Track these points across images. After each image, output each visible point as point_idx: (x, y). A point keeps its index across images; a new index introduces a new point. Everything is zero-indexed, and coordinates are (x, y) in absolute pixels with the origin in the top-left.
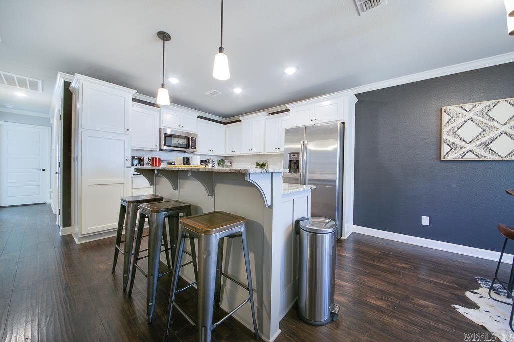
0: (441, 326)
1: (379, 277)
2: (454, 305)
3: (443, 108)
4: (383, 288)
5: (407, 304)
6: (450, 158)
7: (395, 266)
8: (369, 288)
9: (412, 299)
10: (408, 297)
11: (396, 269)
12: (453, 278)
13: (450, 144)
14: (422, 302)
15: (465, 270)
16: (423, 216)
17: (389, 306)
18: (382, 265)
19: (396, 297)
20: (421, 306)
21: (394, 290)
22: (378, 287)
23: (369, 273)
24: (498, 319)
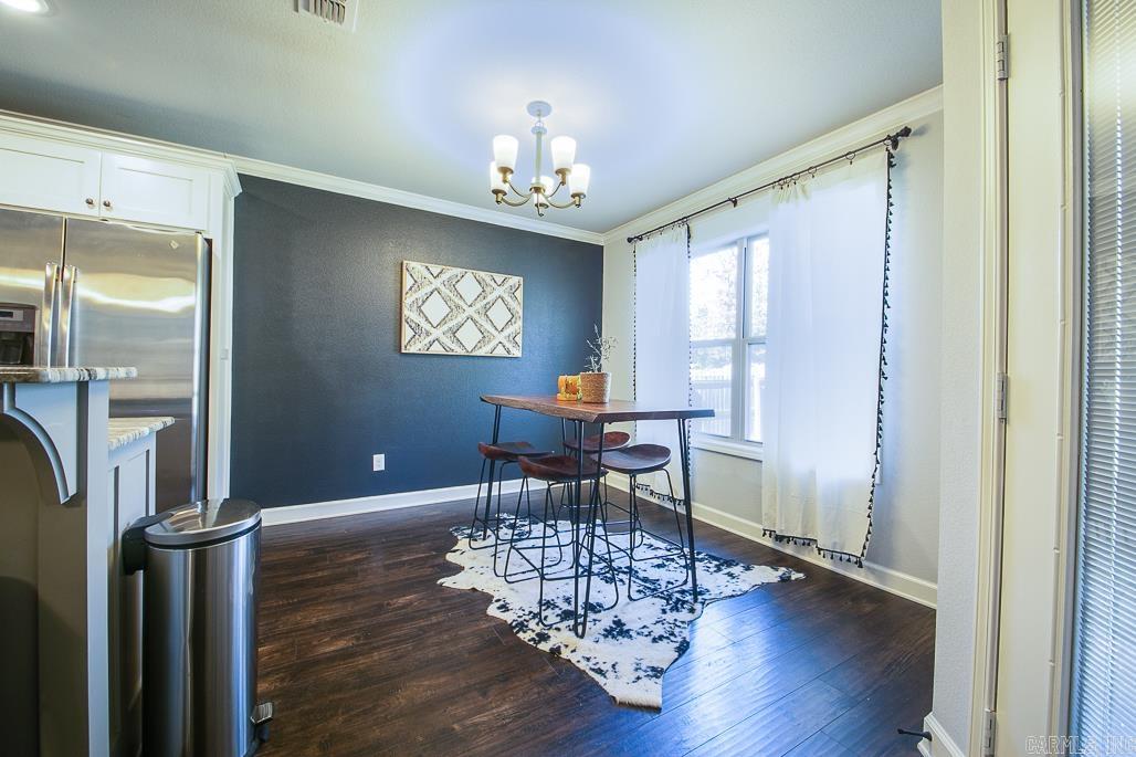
0: (434, 619)
1: (322, 600)
2: (439, 582)
3: (405, 262)
4: (337, 615)
5: (385, 617)
6: (413, 349)
7: (344, 564)
8: (312, 630)
9: (388, 604)
10: (380, 606)
11: (346, 570)
12: (428, 544)
13: (413, 325)
14: (402, 601)
15: (437, 526)
16: (375, 456)
17: (358, 639)
18: (320, 574)
19: (364, 616)
20: (403, 607)
21: (357, 608)
22: (327, 617)
23: (299, 602)
24: (482, 570)
